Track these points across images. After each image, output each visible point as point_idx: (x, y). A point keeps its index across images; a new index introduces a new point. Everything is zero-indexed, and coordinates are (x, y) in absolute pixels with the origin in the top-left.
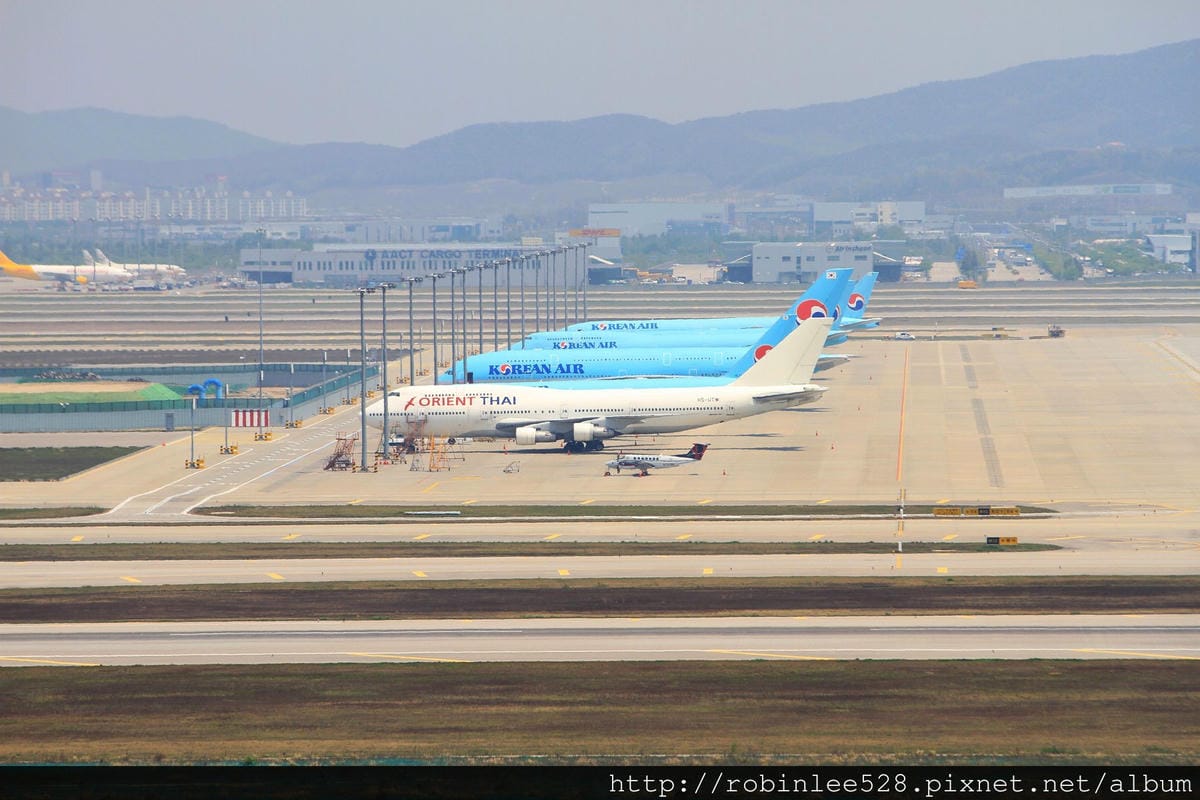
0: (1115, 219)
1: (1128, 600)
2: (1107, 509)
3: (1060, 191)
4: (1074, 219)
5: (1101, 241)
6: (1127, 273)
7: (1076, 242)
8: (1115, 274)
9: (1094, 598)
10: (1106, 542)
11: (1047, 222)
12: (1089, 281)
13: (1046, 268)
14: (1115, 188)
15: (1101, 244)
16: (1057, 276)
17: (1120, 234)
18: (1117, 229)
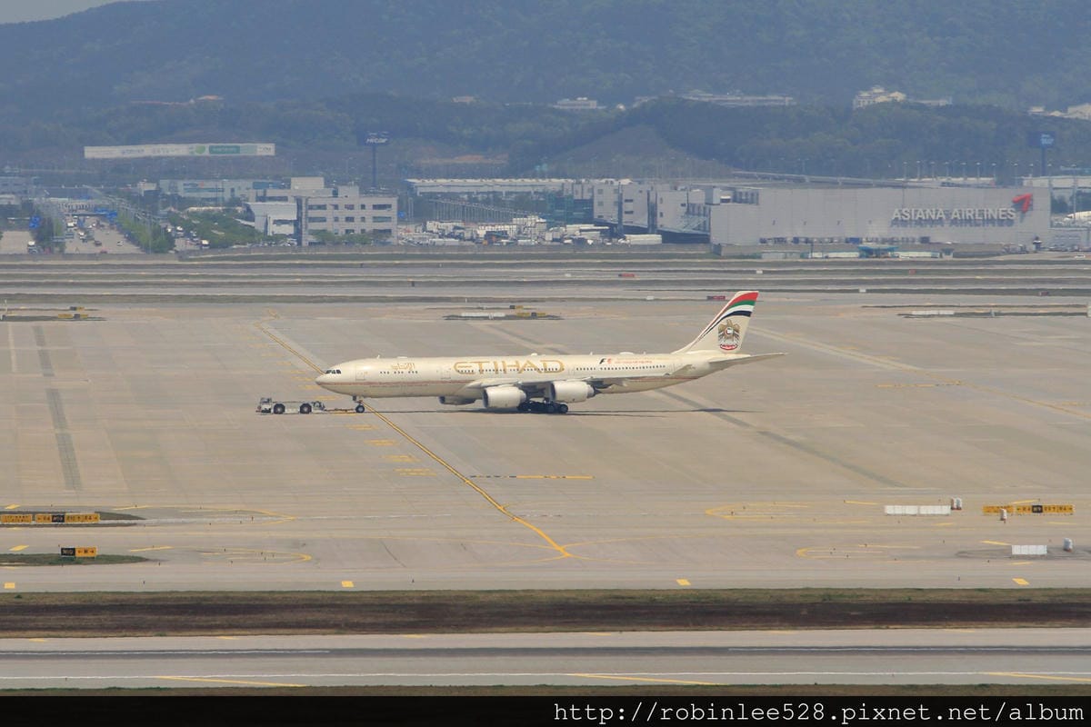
0: (210, 184)
1: (219, 619)
2: (200, 515)
3: (148, 150)
4: (164, 183)
5: (195, 209)
6: (224, 245)
7: (168, 209)
8: (212, 246)
9: (183, 618)
10: (196, 553)
11: (134, 185)
12: (180, 255)
13: (131, 239)
14: (211, 148)
15: (194, 212)
16: (146, 248)
17: (216, 201)
18: (212, 195)
